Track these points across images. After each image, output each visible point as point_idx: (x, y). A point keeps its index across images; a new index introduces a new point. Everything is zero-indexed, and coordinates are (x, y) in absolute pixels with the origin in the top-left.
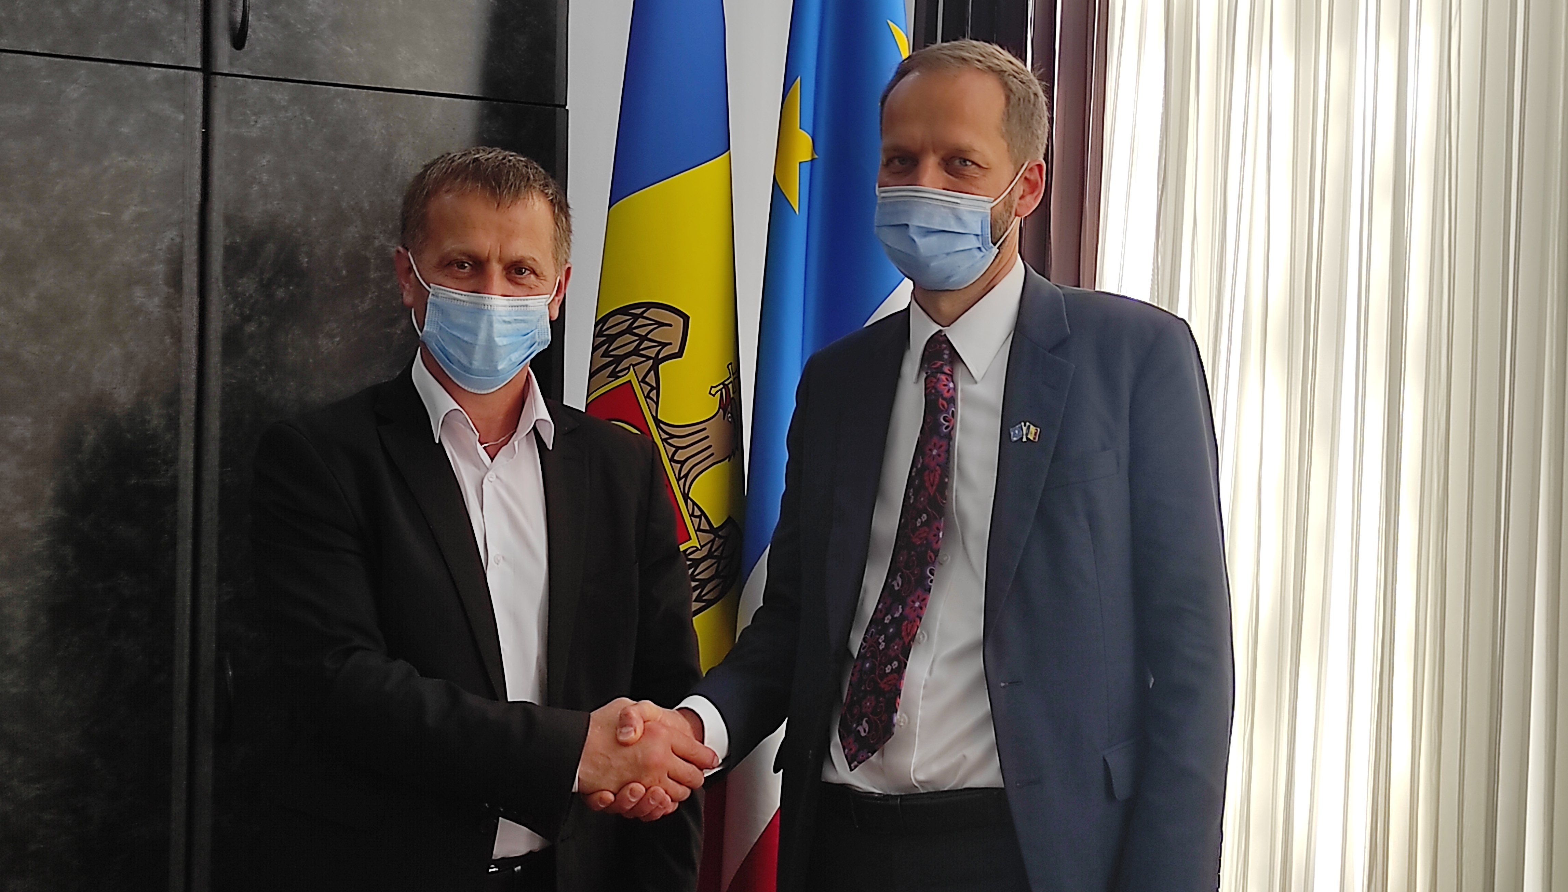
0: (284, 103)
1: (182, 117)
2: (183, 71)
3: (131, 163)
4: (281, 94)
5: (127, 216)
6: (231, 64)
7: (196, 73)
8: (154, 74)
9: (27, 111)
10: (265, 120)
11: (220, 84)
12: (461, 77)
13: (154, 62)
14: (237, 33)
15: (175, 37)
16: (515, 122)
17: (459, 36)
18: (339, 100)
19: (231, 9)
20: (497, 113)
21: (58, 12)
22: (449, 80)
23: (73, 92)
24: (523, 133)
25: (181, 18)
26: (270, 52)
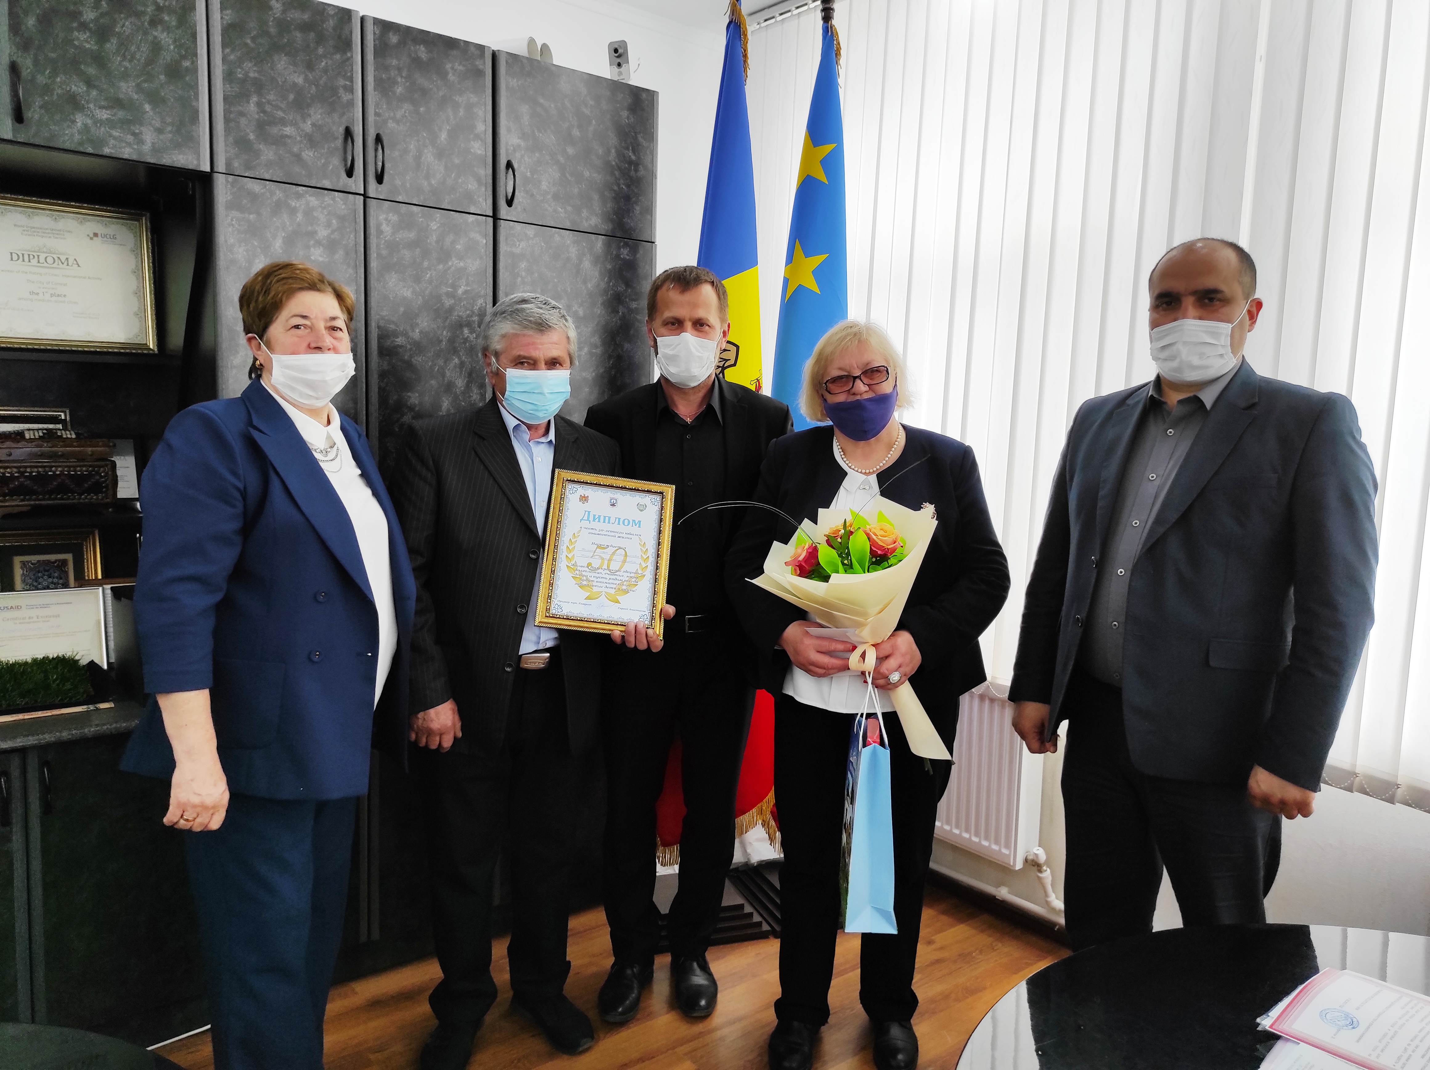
0: (531, 236)
1: (485, 241)
2: (484, 218)
3: (462, 264)
4: (531, 230)
5: (460, 291)
6: (507, 214)
7: (490, 218)
8: (472, 218)
9: (412, 235)
10: (523, 244)
11: (502, 225)
12: (610, 226)
13: (472, 212)
14: (509, 198)
15: (481, 200)
16: (634, 250)
17: (609, 205)
18: (556, 235)
19: (506, 186)
20: (626, 245)
21: (426, 184)
22: (605, 227)
23: (434, 226)
24: (638, 256)
25: (483, 189)
26: (524, 209)
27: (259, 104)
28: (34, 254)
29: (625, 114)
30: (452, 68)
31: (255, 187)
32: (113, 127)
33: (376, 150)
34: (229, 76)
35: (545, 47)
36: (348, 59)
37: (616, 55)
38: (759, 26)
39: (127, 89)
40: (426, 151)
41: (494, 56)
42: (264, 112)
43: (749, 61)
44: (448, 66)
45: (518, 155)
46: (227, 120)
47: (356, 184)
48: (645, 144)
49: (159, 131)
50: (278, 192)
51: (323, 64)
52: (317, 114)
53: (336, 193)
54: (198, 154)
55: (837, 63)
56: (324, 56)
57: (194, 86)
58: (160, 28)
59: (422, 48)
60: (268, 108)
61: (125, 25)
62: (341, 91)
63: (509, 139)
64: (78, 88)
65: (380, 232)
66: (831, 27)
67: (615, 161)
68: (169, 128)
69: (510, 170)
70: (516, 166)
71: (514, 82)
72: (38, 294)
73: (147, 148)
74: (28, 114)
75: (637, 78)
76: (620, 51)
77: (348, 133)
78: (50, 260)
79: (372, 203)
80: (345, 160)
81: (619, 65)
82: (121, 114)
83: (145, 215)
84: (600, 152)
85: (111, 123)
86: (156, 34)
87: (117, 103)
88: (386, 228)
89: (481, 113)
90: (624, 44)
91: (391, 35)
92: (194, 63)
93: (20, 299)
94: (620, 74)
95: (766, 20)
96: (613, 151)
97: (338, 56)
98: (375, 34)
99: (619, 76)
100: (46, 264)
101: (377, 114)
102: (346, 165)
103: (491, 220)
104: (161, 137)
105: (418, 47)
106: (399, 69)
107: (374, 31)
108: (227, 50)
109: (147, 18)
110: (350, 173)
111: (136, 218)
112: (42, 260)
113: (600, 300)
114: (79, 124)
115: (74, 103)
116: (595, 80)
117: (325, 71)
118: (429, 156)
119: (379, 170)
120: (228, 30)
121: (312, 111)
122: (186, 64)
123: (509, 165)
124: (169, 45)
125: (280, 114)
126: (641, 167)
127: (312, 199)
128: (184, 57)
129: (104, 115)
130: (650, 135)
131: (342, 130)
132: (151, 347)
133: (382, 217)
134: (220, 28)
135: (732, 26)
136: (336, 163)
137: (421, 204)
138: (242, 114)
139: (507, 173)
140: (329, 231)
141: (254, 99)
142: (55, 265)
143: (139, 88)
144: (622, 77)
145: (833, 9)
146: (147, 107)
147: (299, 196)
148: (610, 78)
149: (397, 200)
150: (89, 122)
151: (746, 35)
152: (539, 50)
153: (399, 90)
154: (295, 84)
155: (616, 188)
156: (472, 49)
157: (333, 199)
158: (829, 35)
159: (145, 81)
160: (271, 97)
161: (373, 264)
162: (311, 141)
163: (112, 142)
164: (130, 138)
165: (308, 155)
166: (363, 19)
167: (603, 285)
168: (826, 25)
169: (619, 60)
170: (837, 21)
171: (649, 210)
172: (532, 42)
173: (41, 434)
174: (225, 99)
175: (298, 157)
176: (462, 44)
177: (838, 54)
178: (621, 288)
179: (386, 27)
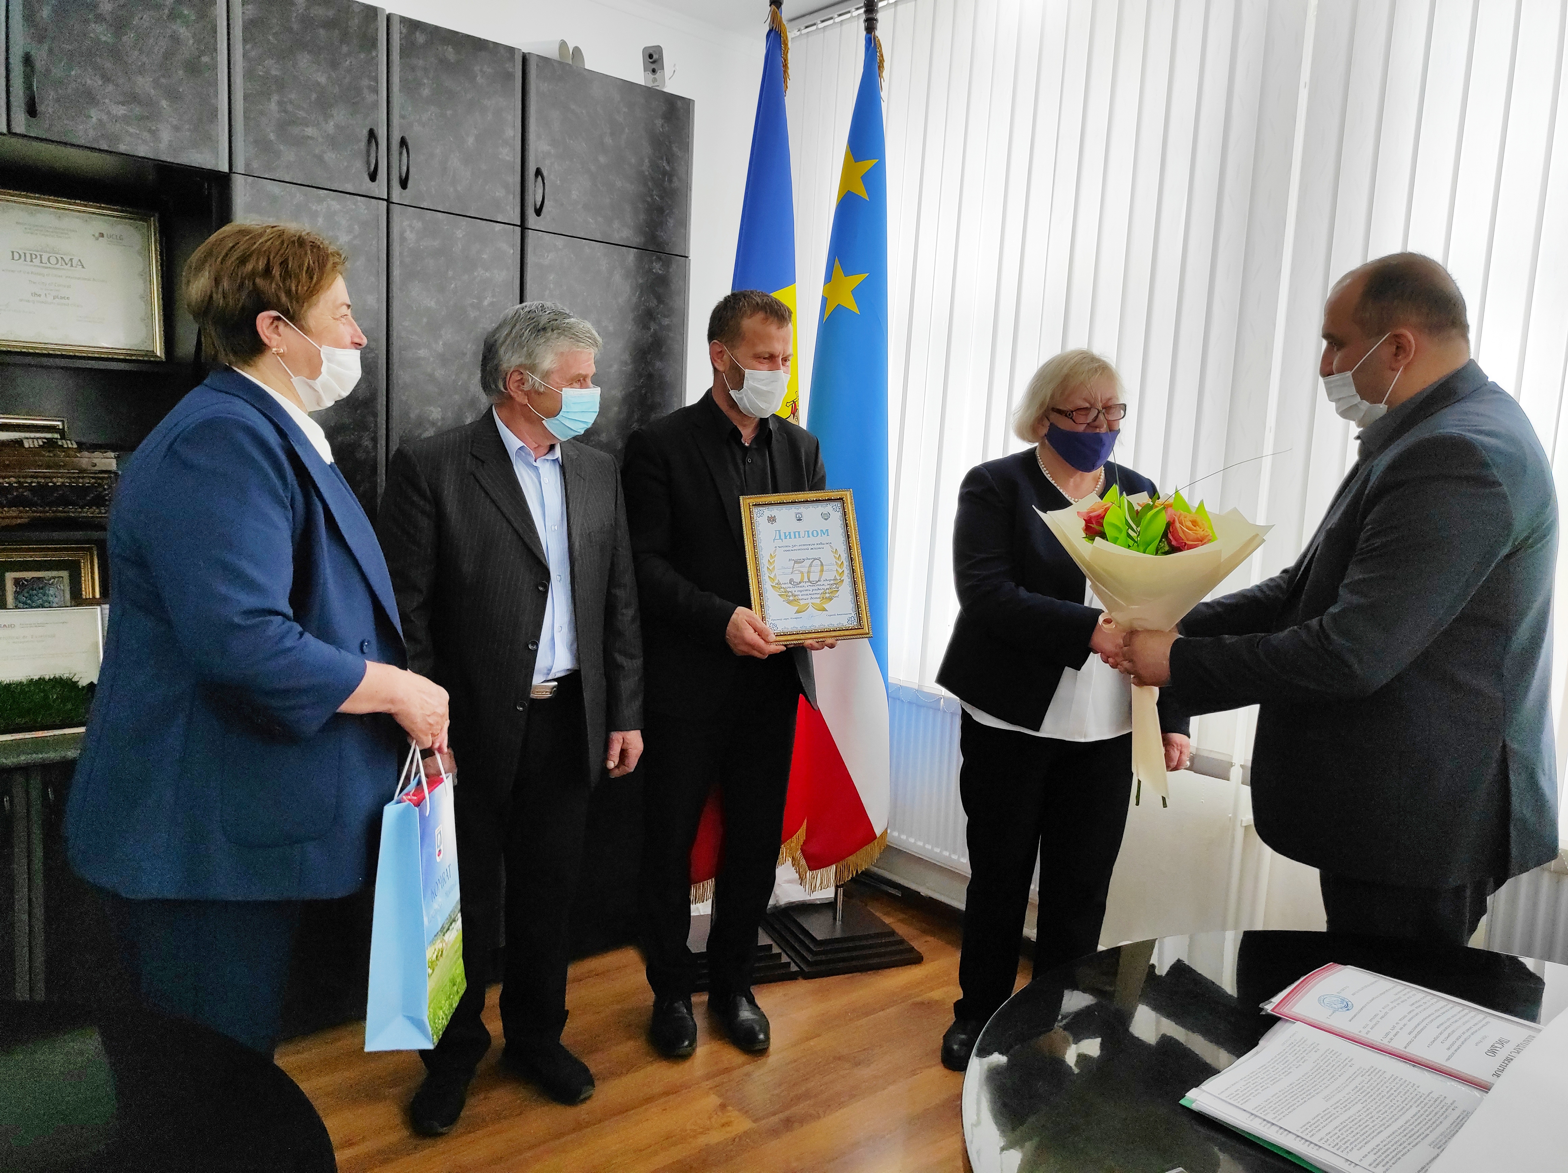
0: (560, 247)
1: (512, 251)
2: (512, 227)
3: (488, 274)
4: (560, 241)
5: (486, 303)
6: (535, 224)
7: (518, 227)
8: (499, 227)
9: (436, 243)
10: (552, 256)
11: (530, 234)
12: (643, 239)
13: (499, 220)
14: (538, 207)
15: (508, 208)
16: (667, 264)
17: (642, 217)
18: (587, 247)
19: (535, 194)
20: (659, 259)
21: (452, 190)
22: (638, 240)
23: (459, 234)
24: (671, 270)
25: (511, 197)
26: (554, 219)
27: (280, 103)
28: (38, 254)
29: (659, 122)
30: (481, 71)
31: (275, 189)
32: (128, 124)
33: (401, 153)
34: (249, 74)
35: (577, 50)
36: (373, 58)
37: (651, 60)
38: (799, 33)
39: (144, 84)
40: (452, 156)
41: (525, 58)
42: (285, 111)
43: (789, 71)
44: (477, 68)
45: (547, 162)
46: (246, 118)
47: (379, 188)
48: (679, 154)
49: (177, 129)
50: (298, 195)
51: (348, 63)
52: (340, 115)
53: (359, 198)
54: (216, 153)
55: (880, 76)
56: (349, 54)
57: (215, 83)
58: (178, 21)
59: (450, 49)
60: (290, 108)
61: (143, 19)
62: (366, 91)
63: (538, 146)
64: (93, 81)
65: (403, 239)
66: (874, 39)
67: (648, 171)
68: (187, 127)
69: (540, 177)
70: (545, 173)
71: (545, 87)
72: (40, 295)
73: (163, 146)
74: (41, 108)
75: (673, 86)
76: (655, 57)
77: (372, 135)
78: (53, 260)
79: (395, 209)
80: (368, 163)
81: (654, 71)
82: (138, 110)
83: (153, 216)
84: (633, 161)
85: (126, 119)
86: (174, 27)
87: (132, 98)
88: (410, 235)
89: (510, 118)
90: (659, 49)
91: (418, 34)
92: (214, 59)
93: (21, 300)
94: (655, 80)
95: (807, 27)
96: (647, 161)
97: (362, 56)
98: (401, 33)
99: (653, 82)
100: (49, 265)
101: (403, 117)
102: (369, 168)
103: (518, 229)
104: (178, 134)
105: (445, 47)
106: (425, 70)
107: (400, 29)
108: (248, 47)
109: (166, 11)
110: (373, 177)
111: (145, 219)
112: (45, 260)
113: (631, 316)
114: (94, 120)
115: (90, 98)
116: (628, 87)
117: (349, 71)
118: (455, 162)
119: (404, 175)
120: (250, 26)
121: (335, 112)
122: (205, 59)
123: (538, 172)
124: (188, 40)
125: (301, 114)
126: (675, 179)
127: (334, 203)
128: (202, 53)
129: (121, 110)
130: (686, 145)
131: (365, 132)
132: (158, 354)
133: (406, 223)
134: (241, 23)
135: (772, 34)
136: (359, 167)
137: (446, 211)
138: (262, 113)
139: (536, 181)
140: (350, 237)
141: (275, 98)
142: (58, 266)
143: (156, 83)
144: (656, 84)
145: (876, 20)
146: (164, 103)
147: (320, 200)
148: (644, 84)
149: (422, 206)
150: (105, 118)
151: (786, 45)
152: (571, 53)
153: (426, 92)
154: (319, 84)
155: (649, 199)
156: (502, 51)
157: (355, 204)
158: (872, 47)
159: (164, 76)
160: (293, 96)
161: (396, 272)
162: (333, 142)
163: (128, 138)
164: (146, 135)
165: (330, 156)
166: (389, 17)
167: (634, 300)
168: (869, 36)
169: (653, 66)
170: (881, 32)
171: (684, 223)
172: (563, 44)
173: (41, 443)
174: (245, 98)
175: (320, 159)
176: (491, 45)
177: (881, 67)
178: (653, 303)
179: (413, 26)
